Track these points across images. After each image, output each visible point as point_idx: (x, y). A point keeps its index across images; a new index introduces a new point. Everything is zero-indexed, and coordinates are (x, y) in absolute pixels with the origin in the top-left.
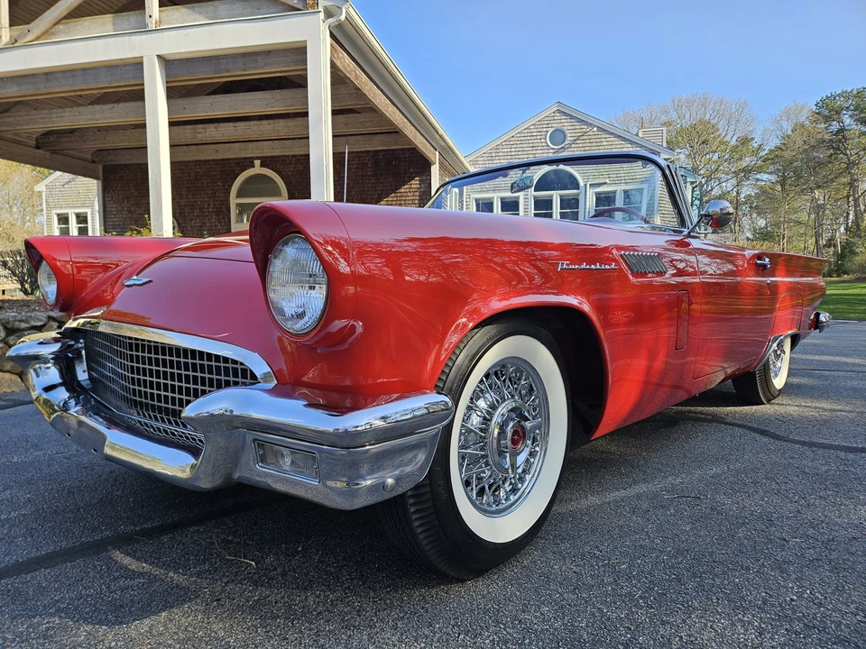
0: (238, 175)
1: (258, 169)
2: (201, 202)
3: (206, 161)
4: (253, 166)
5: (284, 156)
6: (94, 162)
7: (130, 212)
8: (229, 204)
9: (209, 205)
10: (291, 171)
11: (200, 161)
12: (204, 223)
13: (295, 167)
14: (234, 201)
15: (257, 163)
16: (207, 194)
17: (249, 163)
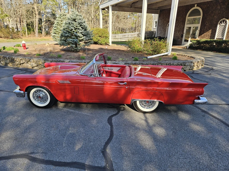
0: (190, 9)
1: (196, 7)
2: (179, 19)
3: (182, 6)
4: (194, 7)
5: (204, 2)
6: (158, 9)
7: (163, 22)
8: (186, 19)
9: (181, 19)
10: (205, 7)
11: (181, 6)
12: (179, 25)
13: (207, 6)
14: (187, 18)
15: (196, 5)
16: (181, 16)
17: (193, 6)
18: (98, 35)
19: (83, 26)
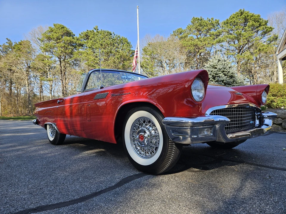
18: (271, 94)
19: (226, 72)
